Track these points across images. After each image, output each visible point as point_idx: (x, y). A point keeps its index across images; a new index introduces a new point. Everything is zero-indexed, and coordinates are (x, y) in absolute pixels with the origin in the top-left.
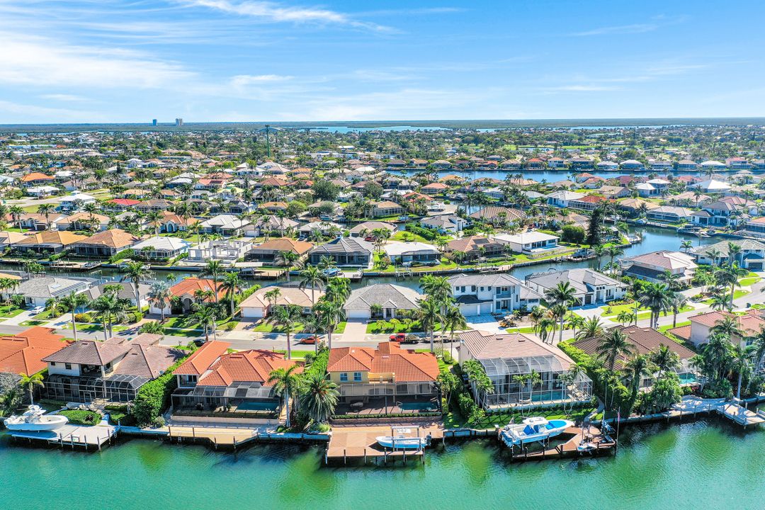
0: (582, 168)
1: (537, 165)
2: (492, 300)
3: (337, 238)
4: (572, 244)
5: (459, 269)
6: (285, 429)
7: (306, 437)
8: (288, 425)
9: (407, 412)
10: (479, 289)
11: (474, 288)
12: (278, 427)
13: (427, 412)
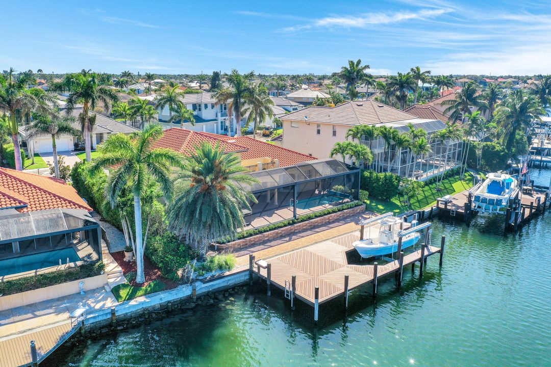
2: (216, 120)
6: (137, 287)
7: (201, 288)
8: (139, 279)
9: (318, 209)
10: (203, 107)
11: (195, 107)
12: (116, 291)
13: (342, 203)
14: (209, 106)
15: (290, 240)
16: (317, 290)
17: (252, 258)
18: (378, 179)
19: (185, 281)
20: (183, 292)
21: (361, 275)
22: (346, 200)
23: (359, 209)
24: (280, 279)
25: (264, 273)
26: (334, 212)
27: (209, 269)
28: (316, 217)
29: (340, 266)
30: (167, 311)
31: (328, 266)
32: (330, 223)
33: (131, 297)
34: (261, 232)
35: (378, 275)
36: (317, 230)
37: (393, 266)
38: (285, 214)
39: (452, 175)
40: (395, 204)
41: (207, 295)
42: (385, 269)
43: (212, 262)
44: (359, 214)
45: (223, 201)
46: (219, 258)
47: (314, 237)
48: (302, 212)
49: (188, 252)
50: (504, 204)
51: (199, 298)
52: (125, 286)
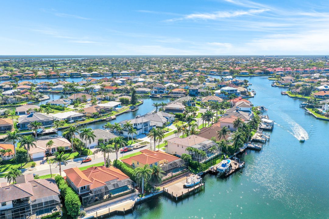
0: (77, 76)
1: (55, 75)
2: (142, 128)
3: (31, 114)
4: (124, 105)
5: (96, 120)
6: (142, 195)
7: (155, 194)
8: (143, 193)
9: (177, 173)
10: (138, 124)
11: (135, 124)
12: (139, 195)
13: (184, 171)
14: (140, 124)
15: (171, 182)
16: (177, 195)
17: (164, 188)
18: (193, 163)
19: (151, 193)
20: (151, 195)
21: (186, 191)
22: (185, 170)
23: (188, 172)
24: (170, 192)
25: (166, 191)
26: (182, 174)
27: (155, 190)
28: (177, 175)
29: (182, 189)
30: (149, 199)
31: (179, 189)
32: (180, 177)
33: (142, 196)
34: (165, 181)
35: (189, 191)
36: (177, 179)
37: (192, 189)
38: (169, 175)
39: (217, 157)
40: (197, 170)
41: (156, 196)
42: (190, 190)
43: (156, 189)
44: (188, 174)
45: (159, 177)
46: (157, 188)
47: (177, 181)
48: (174, 174)
49: (151, 187)
50: (224, 170)
51: (154, 196)
52: (140, 194)
